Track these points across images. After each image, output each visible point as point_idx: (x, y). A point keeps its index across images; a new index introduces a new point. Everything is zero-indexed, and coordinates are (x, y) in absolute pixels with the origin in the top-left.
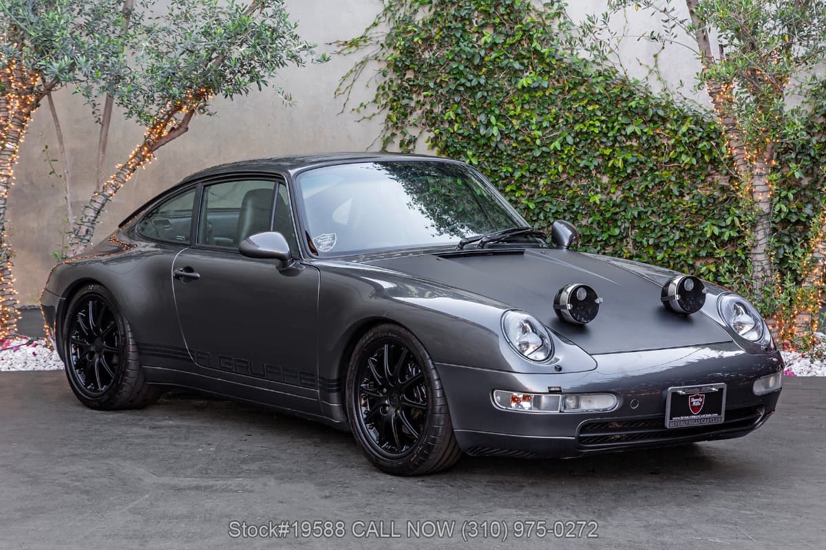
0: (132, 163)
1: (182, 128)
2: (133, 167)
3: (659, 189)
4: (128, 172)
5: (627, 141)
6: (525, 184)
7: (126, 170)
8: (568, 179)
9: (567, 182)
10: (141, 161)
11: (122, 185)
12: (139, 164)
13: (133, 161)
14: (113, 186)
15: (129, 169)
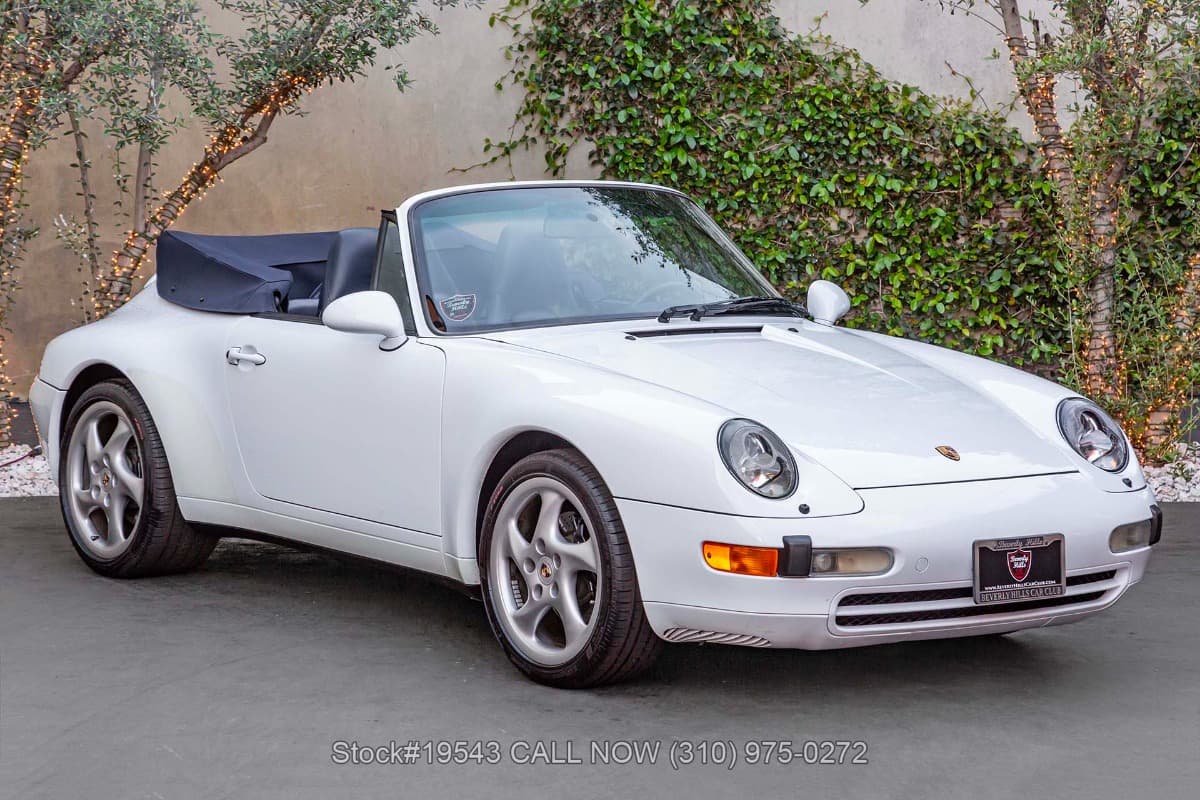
0: (186, 189)
1: (259, 137)
2: (188, 195)
3: (922, 227)
4: (181, 202)
5: (875, 157)
6: (728, 220)
7: (178, 199)
8: (791, 213)
9: (790, 217)
10: (199, 185)
11: (172, 222)
12: (196, 191)
13: (188, 186)
14: (160, 224)
15: (182, 198)
